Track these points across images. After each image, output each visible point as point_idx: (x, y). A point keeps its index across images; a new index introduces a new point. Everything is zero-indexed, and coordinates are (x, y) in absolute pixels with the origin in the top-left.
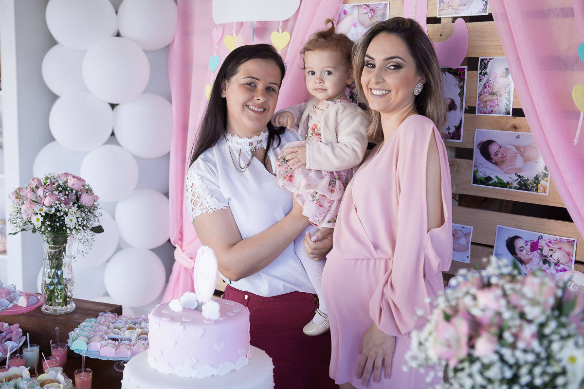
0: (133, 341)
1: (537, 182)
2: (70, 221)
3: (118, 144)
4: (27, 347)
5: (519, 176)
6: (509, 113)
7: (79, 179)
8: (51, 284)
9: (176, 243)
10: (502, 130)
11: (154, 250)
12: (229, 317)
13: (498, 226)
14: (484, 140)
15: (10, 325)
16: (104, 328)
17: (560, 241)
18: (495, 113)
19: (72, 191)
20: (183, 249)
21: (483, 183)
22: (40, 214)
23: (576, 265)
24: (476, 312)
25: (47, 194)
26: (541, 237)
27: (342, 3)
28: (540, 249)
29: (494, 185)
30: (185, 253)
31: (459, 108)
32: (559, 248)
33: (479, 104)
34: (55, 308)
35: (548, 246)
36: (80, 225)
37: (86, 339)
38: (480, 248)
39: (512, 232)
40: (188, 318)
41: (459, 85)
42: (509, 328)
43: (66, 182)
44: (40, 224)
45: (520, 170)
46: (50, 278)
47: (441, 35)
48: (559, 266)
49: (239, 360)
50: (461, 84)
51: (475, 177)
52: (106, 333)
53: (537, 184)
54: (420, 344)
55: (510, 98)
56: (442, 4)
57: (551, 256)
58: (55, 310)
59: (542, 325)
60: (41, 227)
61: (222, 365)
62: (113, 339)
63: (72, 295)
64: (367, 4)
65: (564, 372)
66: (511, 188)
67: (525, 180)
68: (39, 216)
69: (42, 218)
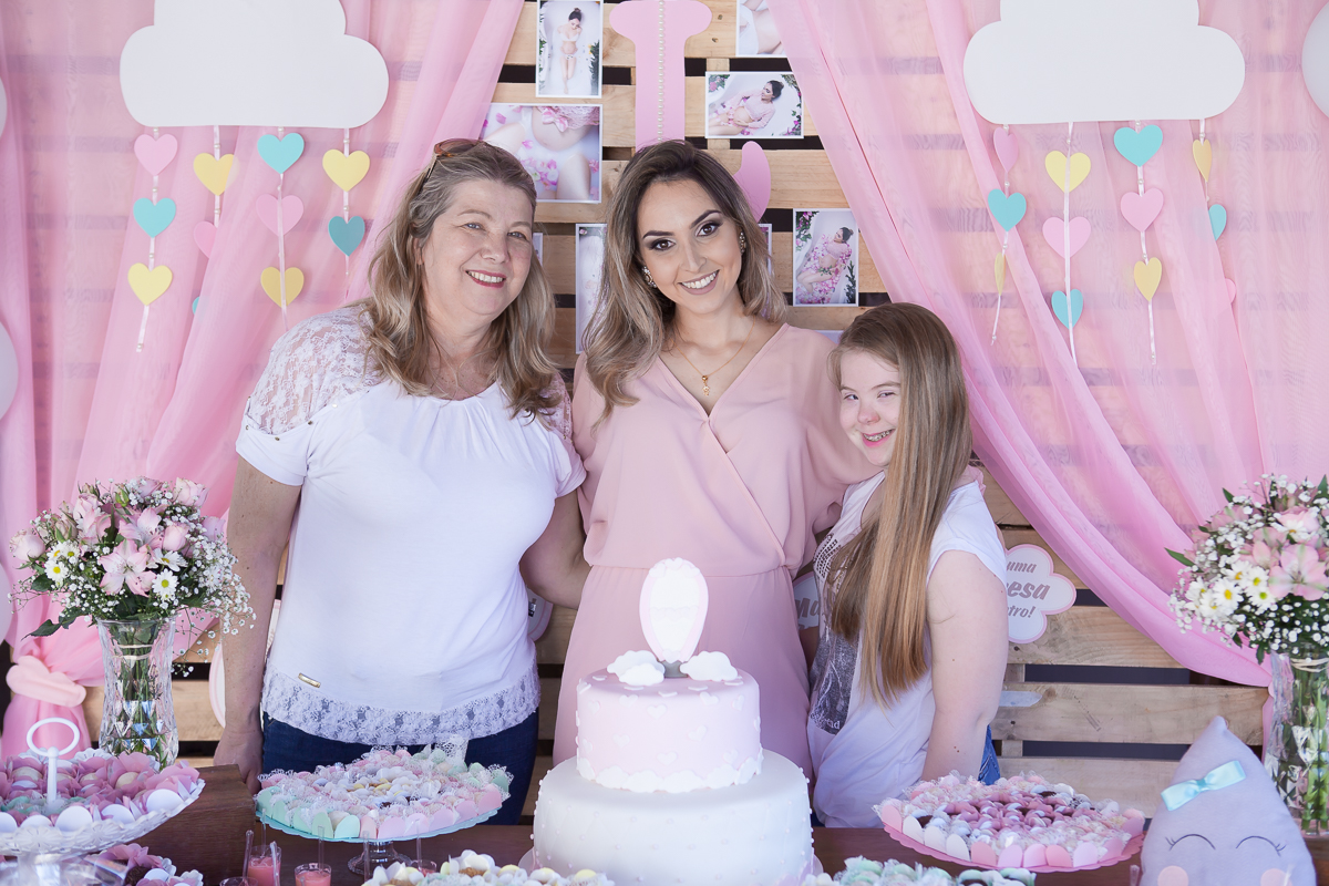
6: (853, 301)
18: (828, 303)
30: (57, 672)
33: (798, 288)
44: (173, 594)
56: (715, 115)
64: (553, 105)
68: (166, 575)
69: (176, 578)
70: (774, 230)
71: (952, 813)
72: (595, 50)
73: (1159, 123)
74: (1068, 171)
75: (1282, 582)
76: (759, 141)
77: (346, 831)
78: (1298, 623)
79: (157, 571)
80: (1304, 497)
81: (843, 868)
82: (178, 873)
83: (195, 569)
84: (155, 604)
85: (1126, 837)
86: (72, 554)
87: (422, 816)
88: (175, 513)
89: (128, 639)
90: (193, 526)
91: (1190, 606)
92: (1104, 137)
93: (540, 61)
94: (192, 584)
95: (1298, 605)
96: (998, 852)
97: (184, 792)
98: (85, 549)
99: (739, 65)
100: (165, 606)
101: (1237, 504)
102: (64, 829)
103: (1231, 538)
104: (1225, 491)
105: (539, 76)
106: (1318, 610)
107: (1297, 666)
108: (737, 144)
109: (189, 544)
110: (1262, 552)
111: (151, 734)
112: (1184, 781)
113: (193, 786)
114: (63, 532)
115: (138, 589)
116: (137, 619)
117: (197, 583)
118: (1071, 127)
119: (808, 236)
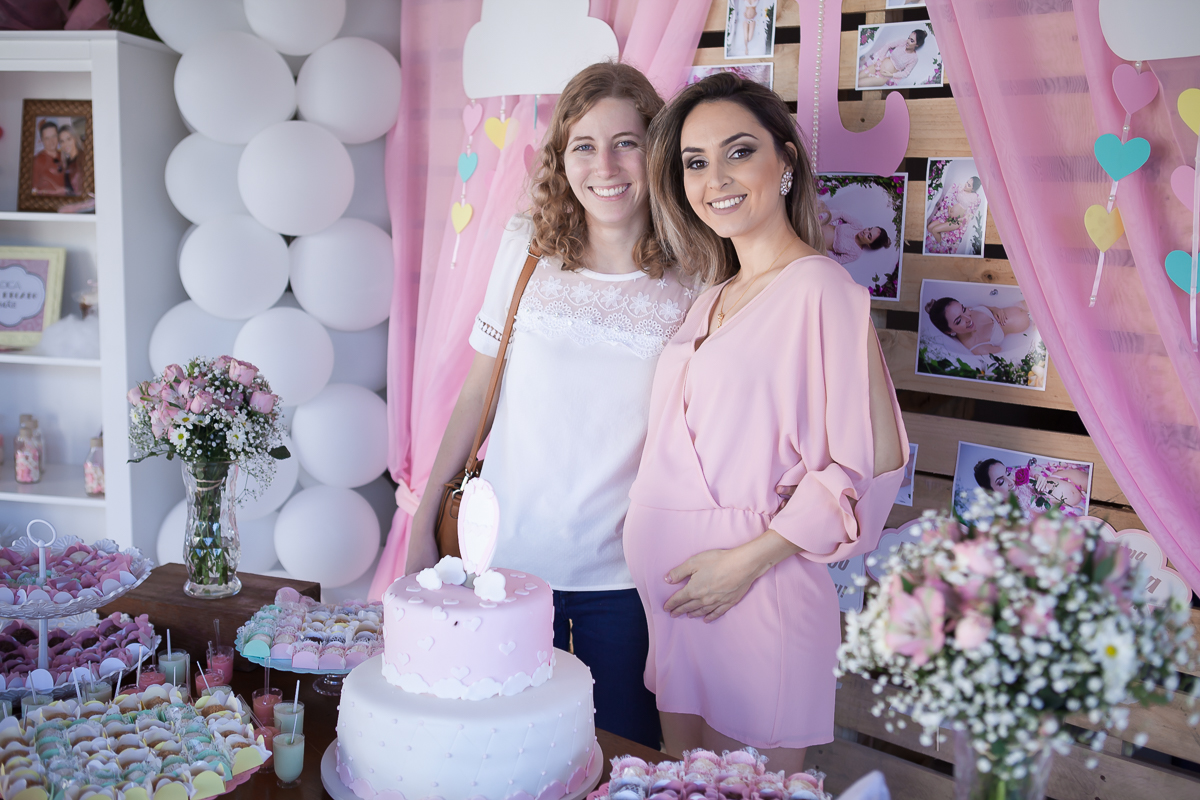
0: (348, 642)
1: (1026, 368)
2: (236, 438)
3: (297, 305)
4: (166, 653)
5: (996, 359)
6: (978, 252)
7: (249, 366)
8: (202, 545)
9: (399, 477)
10: (968, 281)
11: (361, 490)
12: (519, 597)
13: (960, 442)
14: (937, 298)
15: (132, 617)
16: (297, 621)
17: (1066, 468)
18: (955, 253)
19: (237, 386)
20: (412, 488)
21: (934, 370)
22: (185, 426)
23: (1092, 507)
24: (955, 578)
25: (195, 392)
26: (1034, 461)
27: (692, 63)
28: (1031, 481)
29: (954, 373)
30: (414, 494)
31: (893, 243)
32: (1064, 479)
33: (927, 238)
34: (208, 587)
35: (1046, 475)
36: (250, 445)
37: (269, 639)
38: (930, 480)
39: (985, 452)
40: (453, 600)
41: (894, 204)
42: (1011, 602)
43: (227, 372)
44: (185, 445)
45: (998, 348)
46: (199, 535)
47: (863, 120)
48: (1064, 508)
49: (538, 669)
50: (898, 203)
51: (921, 360)
52: (300, 629)
53: (1027, 373)
54: (862, 632)
55: (981, 228)
56: (864, 67)
57: (1050, 492)
58: (208, 592)
59: (1063, 597)
60: (186, 449)
61: (510, 679)
62: (314, 639)
63: (236, 565)
64: (735, 65)
65: (1098, 672)
66: (982, 378)
67: (1007, 366)
70: (911, 178)
72: (770, 13)
76: (902, 91)
93: (728, 27)
105: (728, 40)
119: (940, 185)
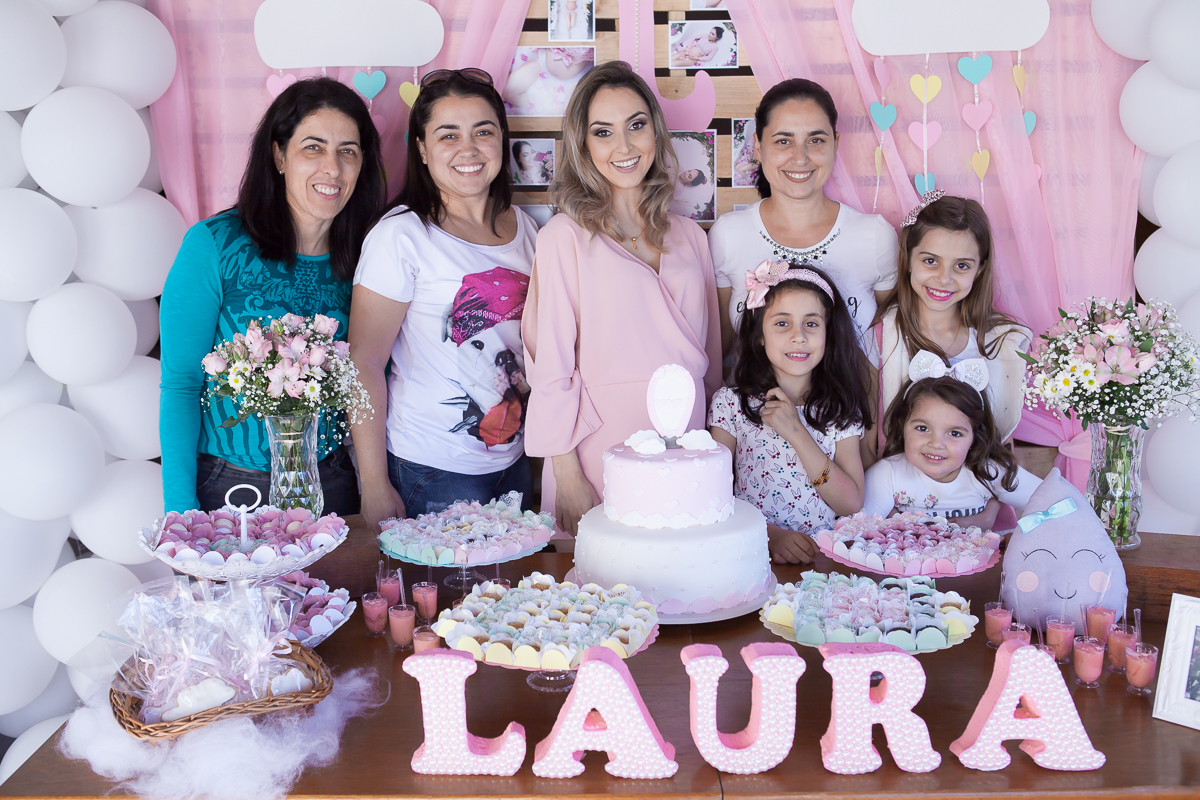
31: (709, 180)
33: (735, 176)
41: (708, 152)
47: (677, 91)
56: (676, 52)
64: (561, 47)
68: (313, 383)
69: (319, 385)
70: (718, 134)
71: (867, 539)
72: (590, 7)
73: (990, 53)
74: (926, 88)
75: (1105, 372)
76: (708, 71)
77: (446, 559)
78: (1115, 401)
79: (306, 380)
80: (1119, 313)
81: (801, 579)
82: (331, 590)
83: (331, 379)
84: (306, 404)
85: (991, 552)
86: (246, 369)
87: (496, 548)
88: (316, 339)
89: (287, 429)
90: (330, 348)
91: (1037, 391)
92: (951, 64)
93: (551, 16)
94: (329, 389)
95: (1115, 388)
96: (905, 564)
97: (336, 535)
98: (255, 365)
99: (691, 16)
100: (312, 405)
101: (1071, 318)
102: (257, 562)
103: (1067, 342)
104: (1060, 310)
105: (550, 26)
106: (1130, 391)
107: (1109, 431)
108: (691, 73)
109: (327, 361)
110: (1091, 352)
111: (305, 494)
112: (1033, 513)
113: (342, 530)
114: (239, 354)
115: (293, 393)
116: (292, 414)
117: (332, 390)
118: (927, 57)
119: (743, 138)
